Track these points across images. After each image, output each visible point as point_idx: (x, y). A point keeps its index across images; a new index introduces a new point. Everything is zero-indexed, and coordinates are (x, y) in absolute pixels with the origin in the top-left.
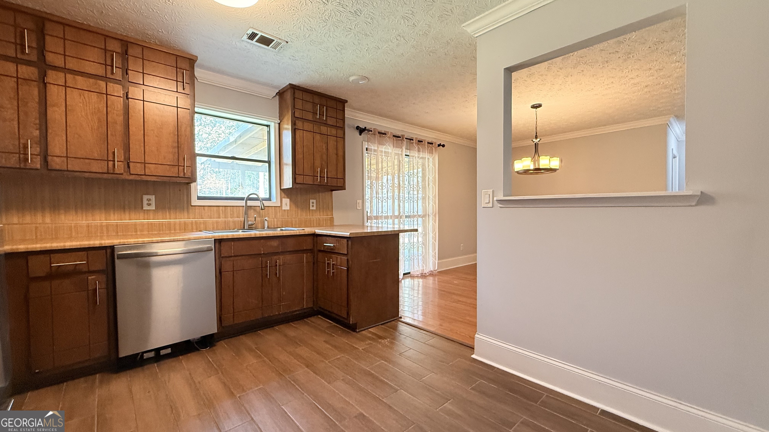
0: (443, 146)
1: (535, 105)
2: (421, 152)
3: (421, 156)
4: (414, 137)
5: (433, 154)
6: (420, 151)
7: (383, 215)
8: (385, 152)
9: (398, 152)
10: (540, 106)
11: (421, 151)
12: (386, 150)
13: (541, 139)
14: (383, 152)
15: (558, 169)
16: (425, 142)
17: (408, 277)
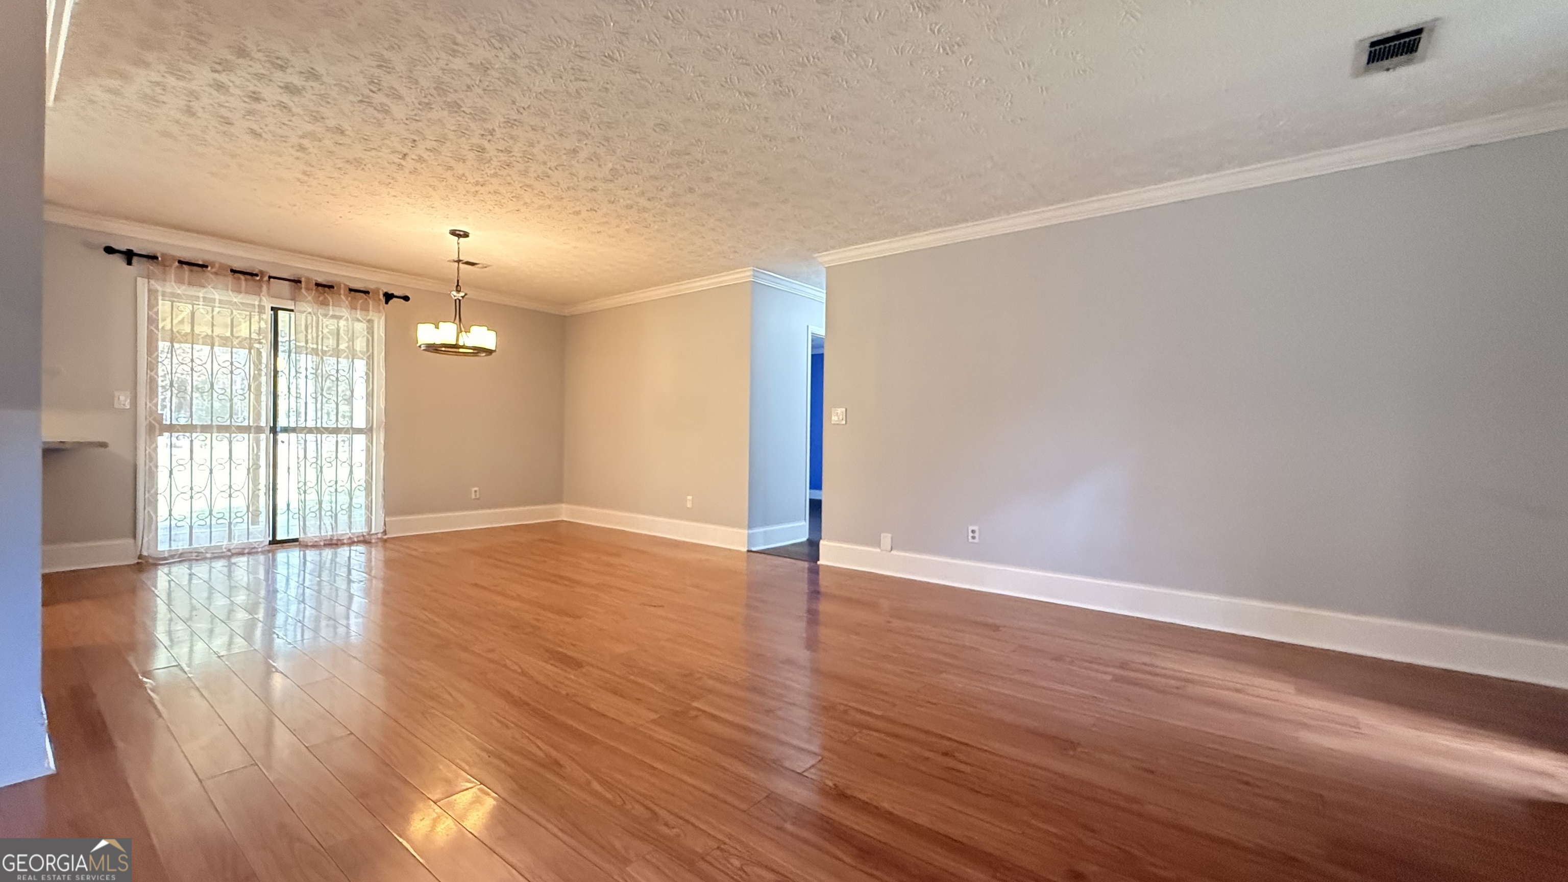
0: (406, 298)
1: (457, 232)
2: (331, 307)
3: (331, 313)
4: (303, 275)
5: (368, 310)
6: (329, 305)
7: (233, 423)
8: (204, 298)
9: (252, 303)
10: (466, 235)
11: (331, 303)
12: (208, 296)
13: (466, 294)
14: (217, 301)
15: (495, 351)
16: (339, 288)
17: (296, 546)
